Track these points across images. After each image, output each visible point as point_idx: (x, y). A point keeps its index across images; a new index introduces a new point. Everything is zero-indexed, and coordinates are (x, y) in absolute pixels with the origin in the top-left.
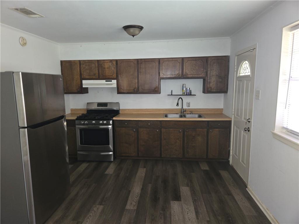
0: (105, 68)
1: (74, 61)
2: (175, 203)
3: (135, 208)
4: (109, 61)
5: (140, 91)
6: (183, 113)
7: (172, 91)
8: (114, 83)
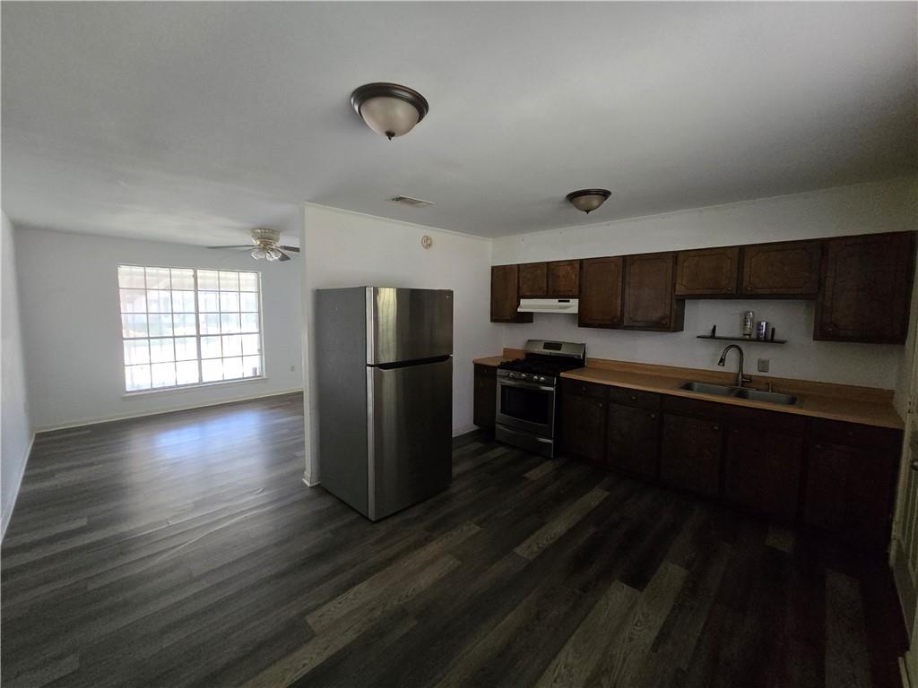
0: (559, 276)
1: (511, 267)
2: (623, 587)
3: (531, 558)
4: (566, 263)
5: (625, 324)
6: (741, 385)
7: (715, 327)
8: (573, 306)
